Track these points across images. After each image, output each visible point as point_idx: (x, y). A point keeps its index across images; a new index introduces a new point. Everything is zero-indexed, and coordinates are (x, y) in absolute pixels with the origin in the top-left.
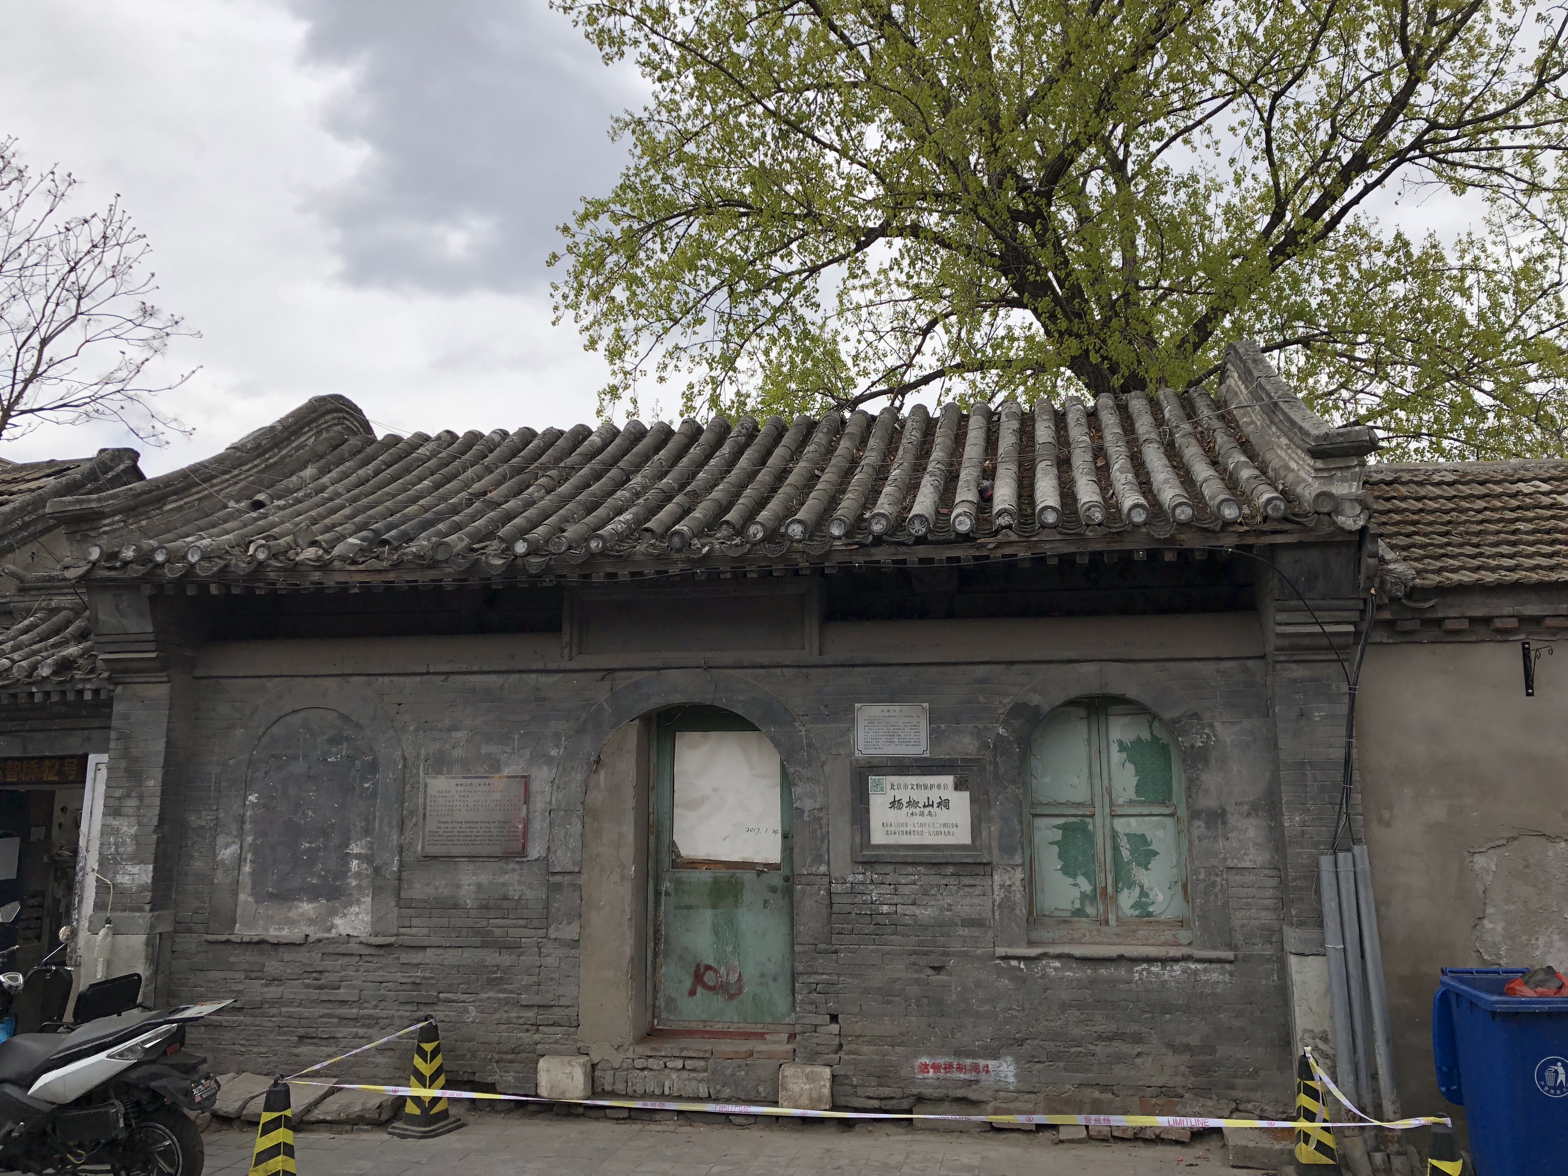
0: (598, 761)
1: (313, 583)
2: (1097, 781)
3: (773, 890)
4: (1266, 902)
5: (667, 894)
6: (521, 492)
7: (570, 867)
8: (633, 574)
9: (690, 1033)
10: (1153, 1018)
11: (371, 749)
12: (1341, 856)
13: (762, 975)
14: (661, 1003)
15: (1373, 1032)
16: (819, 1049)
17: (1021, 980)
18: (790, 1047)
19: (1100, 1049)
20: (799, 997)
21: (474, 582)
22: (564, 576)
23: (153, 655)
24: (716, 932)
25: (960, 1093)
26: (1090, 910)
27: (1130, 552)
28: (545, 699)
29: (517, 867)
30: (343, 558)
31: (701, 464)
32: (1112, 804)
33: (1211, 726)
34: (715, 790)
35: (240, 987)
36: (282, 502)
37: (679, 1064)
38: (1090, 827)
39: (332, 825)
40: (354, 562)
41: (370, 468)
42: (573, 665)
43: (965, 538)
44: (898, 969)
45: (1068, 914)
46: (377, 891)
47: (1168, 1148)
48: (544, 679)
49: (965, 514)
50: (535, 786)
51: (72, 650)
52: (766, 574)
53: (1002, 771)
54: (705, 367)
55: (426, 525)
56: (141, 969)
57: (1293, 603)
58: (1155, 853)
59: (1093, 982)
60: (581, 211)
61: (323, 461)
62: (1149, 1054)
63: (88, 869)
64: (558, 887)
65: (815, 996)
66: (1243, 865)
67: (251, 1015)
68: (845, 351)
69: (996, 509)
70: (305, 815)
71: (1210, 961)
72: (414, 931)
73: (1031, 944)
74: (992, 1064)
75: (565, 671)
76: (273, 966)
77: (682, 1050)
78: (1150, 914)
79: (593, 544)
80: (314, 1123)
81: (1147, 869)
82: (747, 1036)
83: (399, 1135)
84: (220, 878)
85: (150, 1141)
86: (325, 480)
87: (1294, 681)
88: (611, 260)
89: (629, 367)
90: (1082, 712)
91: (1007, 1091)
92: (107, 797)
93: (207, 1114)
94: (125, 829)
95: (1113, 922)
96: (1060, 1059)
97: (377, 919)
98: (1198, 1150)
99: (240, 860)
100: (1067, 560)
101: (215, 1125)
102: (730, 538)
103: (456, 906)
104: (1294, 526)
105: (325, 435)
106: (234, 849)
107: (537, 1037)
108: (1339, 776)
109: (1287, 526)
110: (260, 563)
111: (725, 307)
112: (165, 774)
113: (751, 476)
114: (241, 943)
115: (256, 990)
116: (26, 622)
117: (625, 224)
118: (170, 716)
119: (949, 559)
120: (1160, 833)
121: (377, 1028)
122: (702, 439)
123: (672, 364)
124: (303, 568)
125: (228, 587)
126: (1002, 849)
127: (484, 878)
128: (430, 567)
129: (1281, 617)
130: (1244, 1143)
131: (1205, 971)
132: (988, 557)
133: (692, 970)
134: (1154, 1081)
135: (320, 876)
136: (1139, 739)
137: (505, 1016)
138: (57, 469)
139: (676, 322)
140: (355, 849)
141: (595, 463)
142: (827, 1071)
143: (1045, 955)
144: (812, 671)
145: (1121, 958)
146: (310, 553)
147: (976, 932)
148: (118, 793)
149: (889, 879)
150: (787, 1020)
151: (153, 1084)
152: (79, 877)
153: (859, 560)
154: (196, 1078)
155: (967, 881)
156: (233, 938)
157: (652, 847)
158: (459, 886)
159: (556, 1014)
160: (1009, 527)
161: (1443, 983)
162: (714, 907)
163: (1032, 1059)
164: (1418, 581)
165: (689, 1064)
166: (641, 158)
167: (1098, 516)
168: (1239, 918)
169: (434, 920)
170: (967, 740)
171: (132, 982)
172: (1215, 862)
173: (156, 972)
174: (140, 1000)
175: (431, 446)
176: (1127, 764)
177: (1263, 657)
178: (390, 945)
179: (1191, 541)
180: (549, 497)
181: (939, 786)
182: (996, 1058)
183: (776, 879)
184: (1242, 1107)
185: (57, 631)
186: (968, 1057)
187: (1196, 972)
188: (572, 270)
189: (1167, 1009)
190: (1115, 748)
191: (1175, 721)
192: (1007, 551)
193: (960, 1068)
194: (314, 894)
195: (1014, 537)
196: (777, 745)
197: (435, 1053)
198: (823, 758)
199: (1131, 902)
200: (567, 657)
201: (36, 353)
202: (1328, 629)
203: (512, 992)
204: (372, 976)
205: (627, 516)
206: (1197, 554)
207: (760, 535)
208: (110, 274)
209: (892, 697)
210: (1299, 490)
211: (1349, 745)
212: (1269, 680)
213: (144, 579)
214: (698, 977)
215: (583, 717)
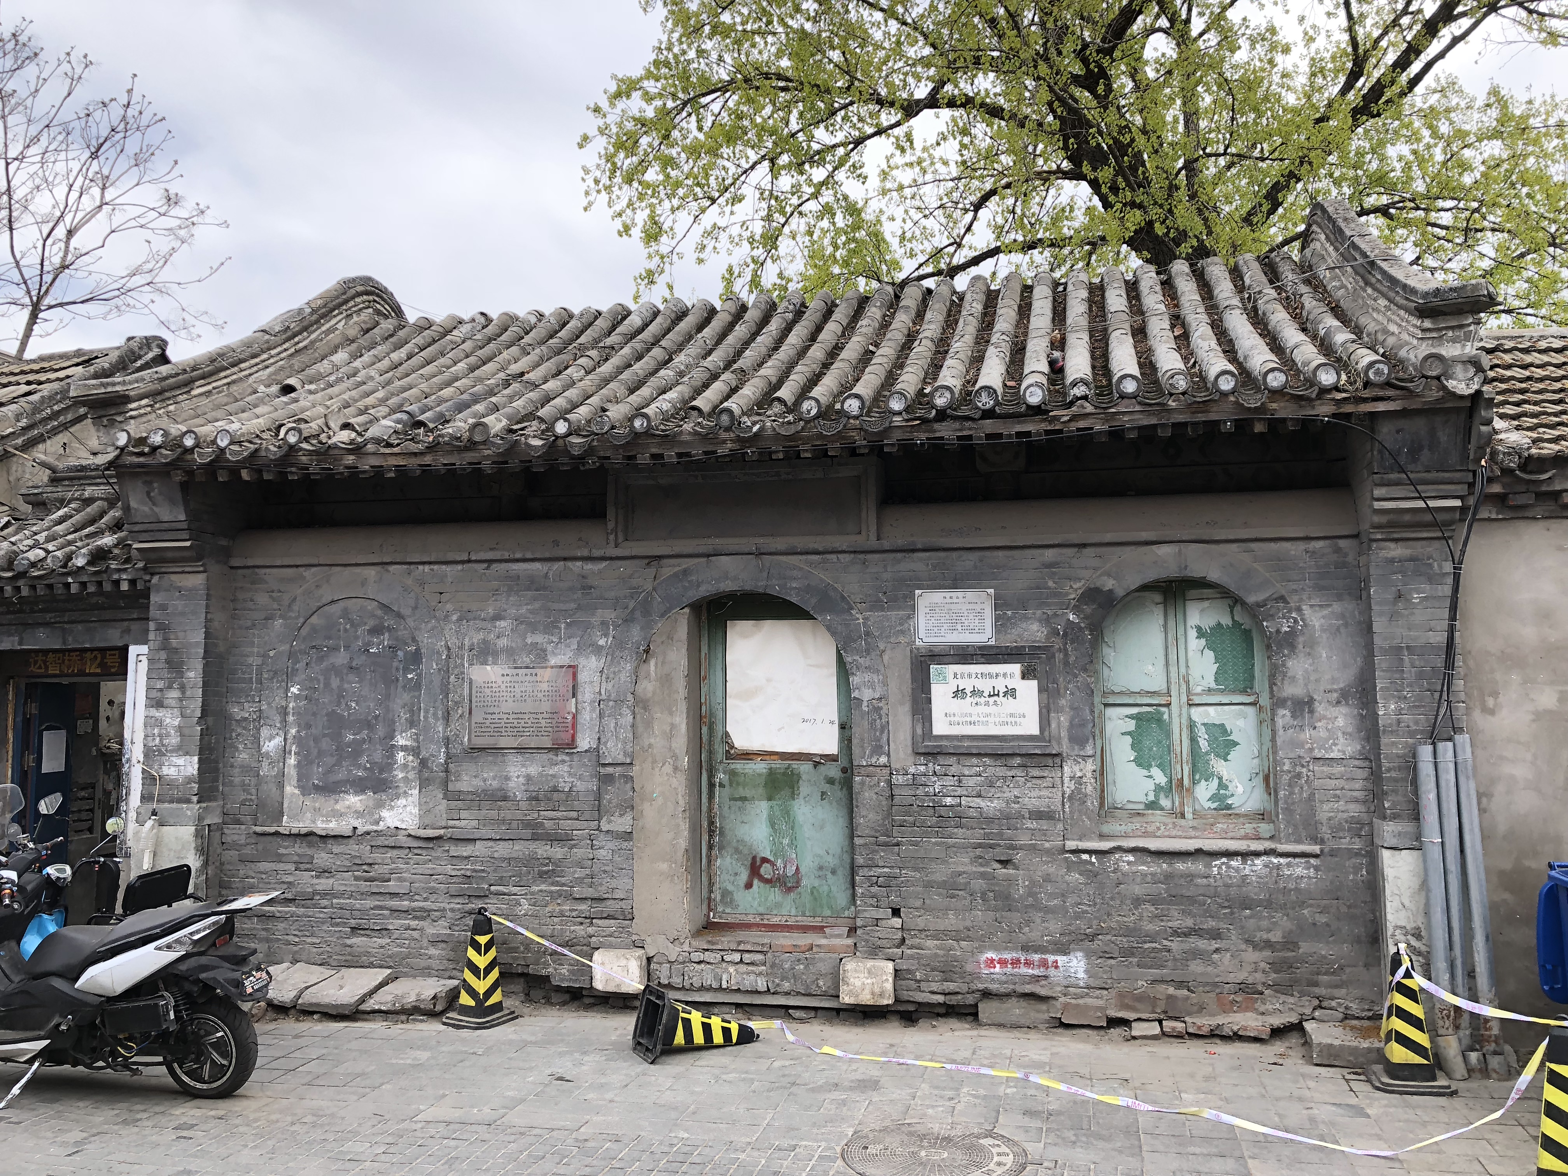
0: (647, 651)
1: (347, 467)
2: (1173, 669)
3: (831, 781)
4: (1355, 794)
5: (721, 785)
6: (559, 373)
7: (621, 758)
8: (680, 455)
9: (748, 926)
10: (1232, 913)
11: (414, 640)
12: (1441, 745)
13: (821, 868)
14: (717, 895)
15: (1471, 929)
16: (879, 943)
17: (1092, 875)
18: (850, 941)
19: (1175, 945)
20: (859, 891)
21: (514, 464)
22: (608, 458)
23: (188, 544)
24: (772, 825)
25: (1028, 988)
26: (1165, 802)
27: (1216, 423)
28: (591, 587)
29: (567, 758)
30: (378, 441)
31: (747, 343)
32: (1189, 692)
33: (1299, 610)
34: (769, 680)
35: (290, 879)
36: (313, 387)
37: (737, 957)
38: (1166, 717)
39: (376, 717)
40: (389, 445)
41: (402, 353)
42: (618, 552)
43: (1037, 411)
44: (963, 863)
45: (1142, 806)
46: (424, 784)
47: (1246, 1045)
48: (589, 566)
49: (1037, 384)
50: (582, 677)
51: (108, 540)
52: (822, 454)
53: (1072, 659)
54: (746, 245)
55: (462, 407)
56: (193, 861)
57: (1394, 476)
58: (1235, 744)
59: (1168, 877)
60: (613, 88)
61: (354, 345)
62: (1227, 950)
63: (134, 761)
64: (608, 779)
65: (875, 889)
66: (1332, 755)
67: (303, 906)
68: (890, 231)
69: (1069, 380)
70: (349, 708)
71: (1294, 855)
72: (463, 823)
73: (1102, 837)
74: (1061, 959)
75: (611, 559)
76: (322, 858)
77: (739, 943)
78: (1229, 807)
79: (637, 423)
80: (369, 1013)
81: (1226, 760)
82: (805, 929)
83: (453, 1026)
84: (265, 770)
85: (202, 1032)
86: (357, 363)
87: (1392, 561)
88: (644, 141)
89: (664, 249)
90: (1158, 598)
91: (1077, 987)
92: (148, 689)
93: (262, 1004)
94: (168, 720)
95: (1189, 815)
96: (1133, 955)
97: (426, 811)
98: (1278, 1047)
99: (284, 752)
100: (1147, 433)
101: (271, 1015)
102: (782, 415)
103: (505, 799)
104: (1398, 392)
105: (355, 318)
106: (278, 741)
107: (591, 930)
108: (1440, 662)
109: (1390, 392)
110: (292, 447)
111: (766, 184)
112: (205, 666)
113: (802, 353)
114: (290, 835)
115: (306, 881)
116: (61, 513)
117: (659, 103)
118: (207, 606)
119: (1019, 434)
120: (1241, 723)
121: (429, 920)
122: (747, 316)
123: (710, 244)
124: (336, 452)
125: (260, 472)
126: (1073, 739)
127: (533, 770)
128: (466, 449)
129: (1378, 492)
130: (1329, 1041)
131: (1289, 865)
132: (1060, 431)
133: (748, 863)
134: (1231, 978)
135: (366, 769)
136: (1219, 624)
137: (558, 908)
138: (87, 359)
139: (713, 201)
140: (401, 740)
141: (636, 344)
142: (890, 966)
143: (1119, 849)
144: (869, 557)
145: (1199, 852)
146: (345, 436)
147: (1044, 824)
148: (160, 684)
149: (953, 770)
150: (846, 914)
151: (203, 976)
152: (125, 769)
153: (920, 437)
154: (246, 969)
155: (1035, 772)
156: (281, 830)
157: (705, 738)
158: (507, 778)
159: (611, 906)
160: (1085, 398)
161: (1551, 878)
162: (770, 799)
163: (1106, 955)
164: (1534, 451)
165: (747, 957)
166: (672, 31)
167: (1182, 384)
168: (1325, 811)
169: (484, 812)
170: (1035, 626)
171: (182, 873)
172: (1301, 752)
173: (206, 864)
174: (191, 890)
175: (465, 329)
176: (1206, 651)
177: (1356, 536)
178: (439, 838)
179: (1282, 410)
180: (590, 377)
181: (1005, 675)
182: (1065, 953)
183: (833, 771)
184: (1324, 1004)
185: (92, 522)
186: (1036, 952)
187: (1278, 867)
188: (603, 152)
189: (1246, 903)
190: (1192, 634)
191: (1259, 605)
192: (1082, 424)
193: (1028, 963)
194: (360, 786)
195: (1089, 409)
196: (833, 633)
197: (489, 946)
198: (882, 647)
199: (1209, 795)
200: (612, 544)
201: (62, 245)
202: (1432, 504)
203: (563, 885)
204: (420, 869)
205: (672, 395)
206: (1290, 423)
207: (814, 412)
208: (133, 162)
209: (956, 583)
210: (1403, 353)
211: (1451, 630)
212: (1363, 560)
213: (173, 465)
214: (755, 869)
215: (632, 605)
